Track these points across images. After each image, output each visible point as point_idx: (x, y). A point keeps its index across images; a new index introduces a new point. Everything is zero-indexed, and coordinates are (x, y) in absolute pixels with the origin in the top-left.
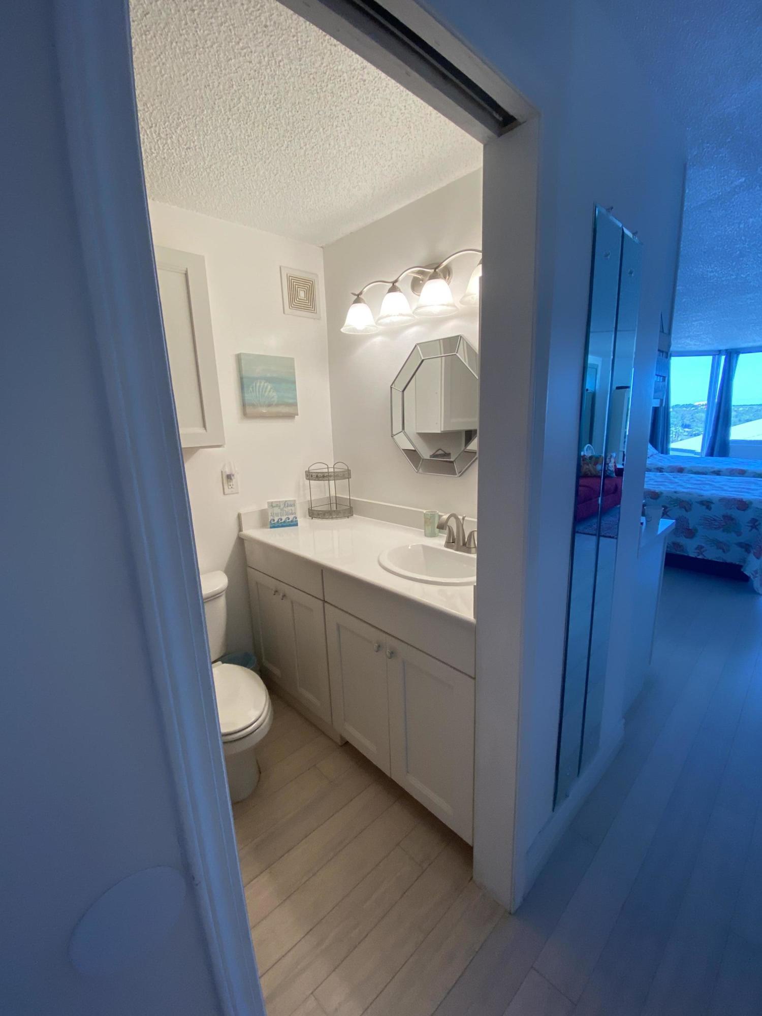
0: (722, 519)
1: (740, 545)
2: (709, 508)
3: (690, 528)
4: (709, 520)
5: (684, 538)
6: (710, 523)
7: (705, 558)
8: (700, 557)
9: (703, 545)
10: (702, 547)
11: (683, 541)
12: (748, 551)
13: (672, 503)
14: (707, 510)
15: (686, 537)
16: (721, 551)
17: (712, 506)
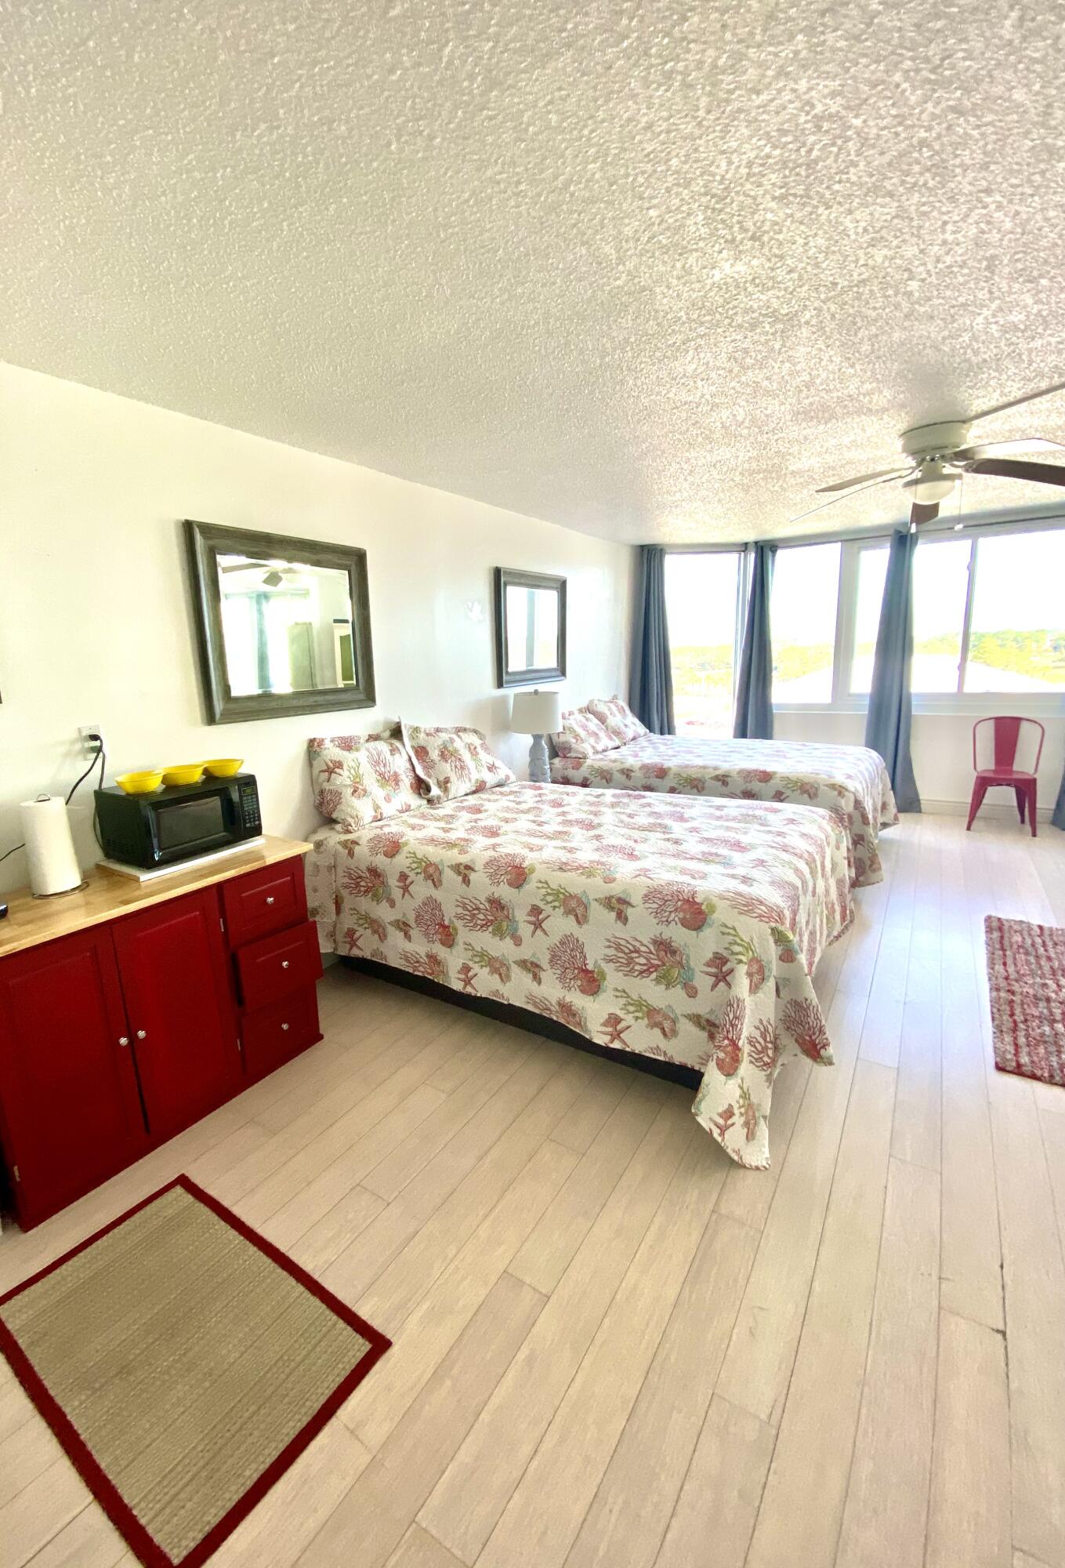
0: (652, 948)
1: (696, 1019)
2: (622, 917)
3: (590, 967)
4: (627, 951)
5: (578, 992)
6: (626, 957)
7: (627, 1049)
8: (616, 1045)
9: (621, 1014)
10: (618, 1020)
11: (578, 1000)
12: (712, 1037)
13: (549, 898)
14: (619, 924)
15: (583, 991)
16: (657, 1031)
17: (630, 912)
